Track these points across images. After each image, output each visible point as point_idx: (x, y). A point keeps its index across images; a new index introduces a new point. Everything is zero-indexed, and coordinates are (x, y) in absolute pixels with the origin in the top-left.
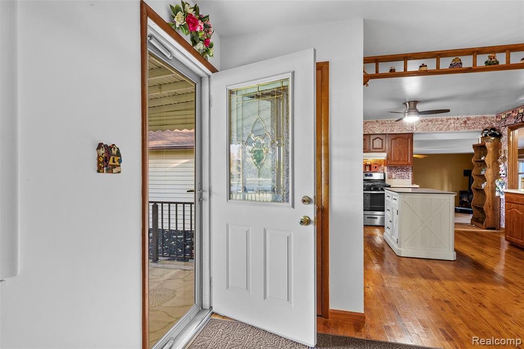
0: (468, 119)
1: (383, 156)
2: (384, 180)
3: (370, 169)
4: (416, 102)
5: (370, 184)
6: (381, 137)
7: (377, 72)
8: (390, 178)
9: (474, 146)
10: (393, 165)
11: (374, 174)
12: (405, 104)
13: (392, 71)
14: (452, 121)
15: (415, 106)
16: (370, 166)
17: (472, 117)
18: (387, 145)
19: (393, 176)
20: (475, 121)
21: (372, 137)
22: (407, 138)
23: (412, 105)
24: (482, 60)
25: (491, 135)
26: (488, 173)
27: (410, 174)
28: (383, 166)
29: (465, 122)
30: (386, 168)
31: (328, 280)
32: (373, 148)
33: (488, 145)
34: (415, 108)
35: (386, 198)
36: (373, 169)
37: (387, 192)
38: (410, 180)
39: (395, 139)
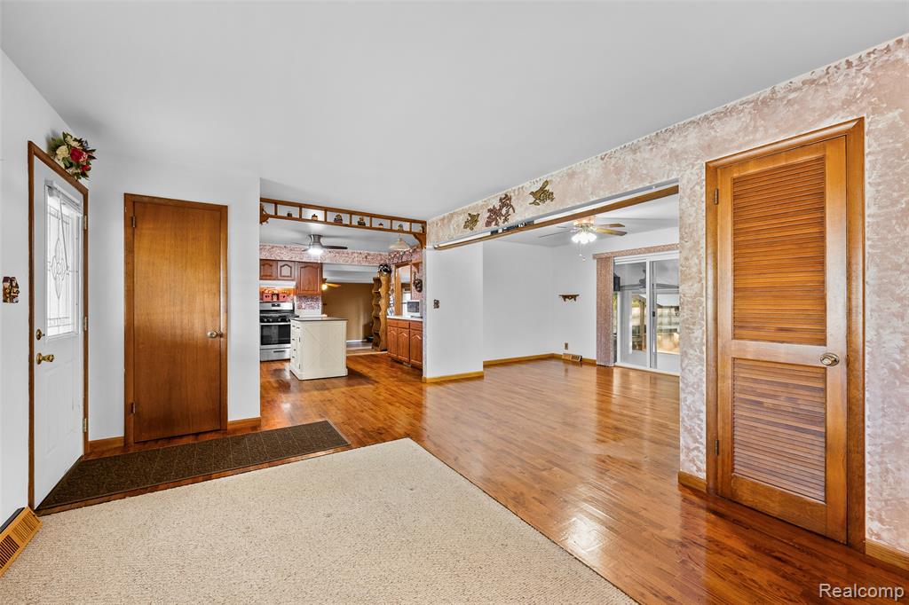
0: (369, 254)
1: (291, 285)
2: (293, 310)
3: (278, 299)
4: (320, 236)
5: (277, 315)
6: (289, 263)
7: (276, 214)
8: (300, 308)
9: (374, 279)
10: (304, 294)
11: (282, 304)
12: (310, 236)
13: (289, 215)
14: (356, 255)
15: (319, 240)
16: (278, 295)
17: (372, 253)
18: (296, 273)
19: (303, 306)
20: (374, 257)
21: (280, 264)
22: (317, 267)
23: (316, 239)
24: (356, 219)
25: (384, 271)
26: (382, 302)
27: (320, 304)
28: (292, 295)
29: (366, 257)
30: (295, 297)
31: (226, 396)
32: (281, 276)
33: (383, 279)
34: (319, 242)
35: (292, 328)
36: (281, 299)
37: (293, 323)
38: (320, 310)
39: (305, 267)
